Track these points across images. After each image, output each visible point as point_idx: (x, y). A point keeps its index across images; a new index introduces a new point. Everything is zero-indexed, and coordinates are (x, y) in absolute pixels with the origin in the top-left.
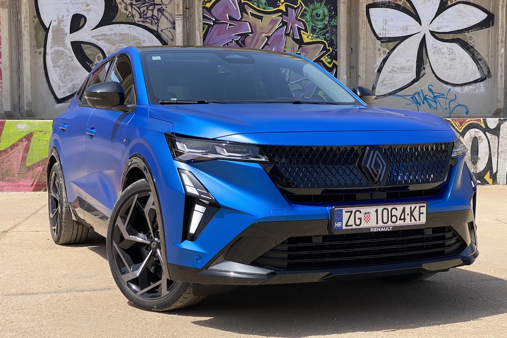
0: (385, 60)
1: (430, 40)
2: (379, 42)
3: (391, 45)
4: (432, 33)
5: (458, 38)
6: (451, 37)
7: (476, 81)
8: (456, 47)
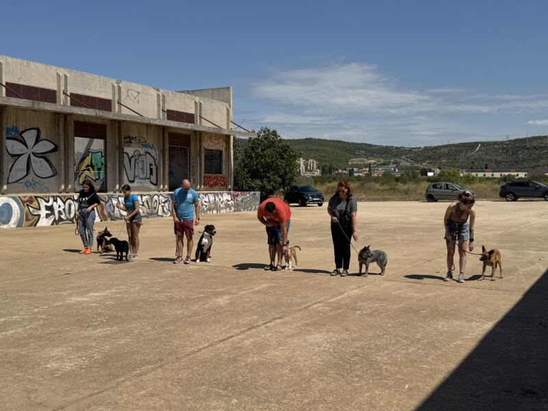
0: (13, 165)
1: (32, 157)
2: (10, 156)
3: (15, 158)
4: (33, 153)
5: (43, 156)
6: (41, 155)
7: (51, 176)
8: (42, 160)
